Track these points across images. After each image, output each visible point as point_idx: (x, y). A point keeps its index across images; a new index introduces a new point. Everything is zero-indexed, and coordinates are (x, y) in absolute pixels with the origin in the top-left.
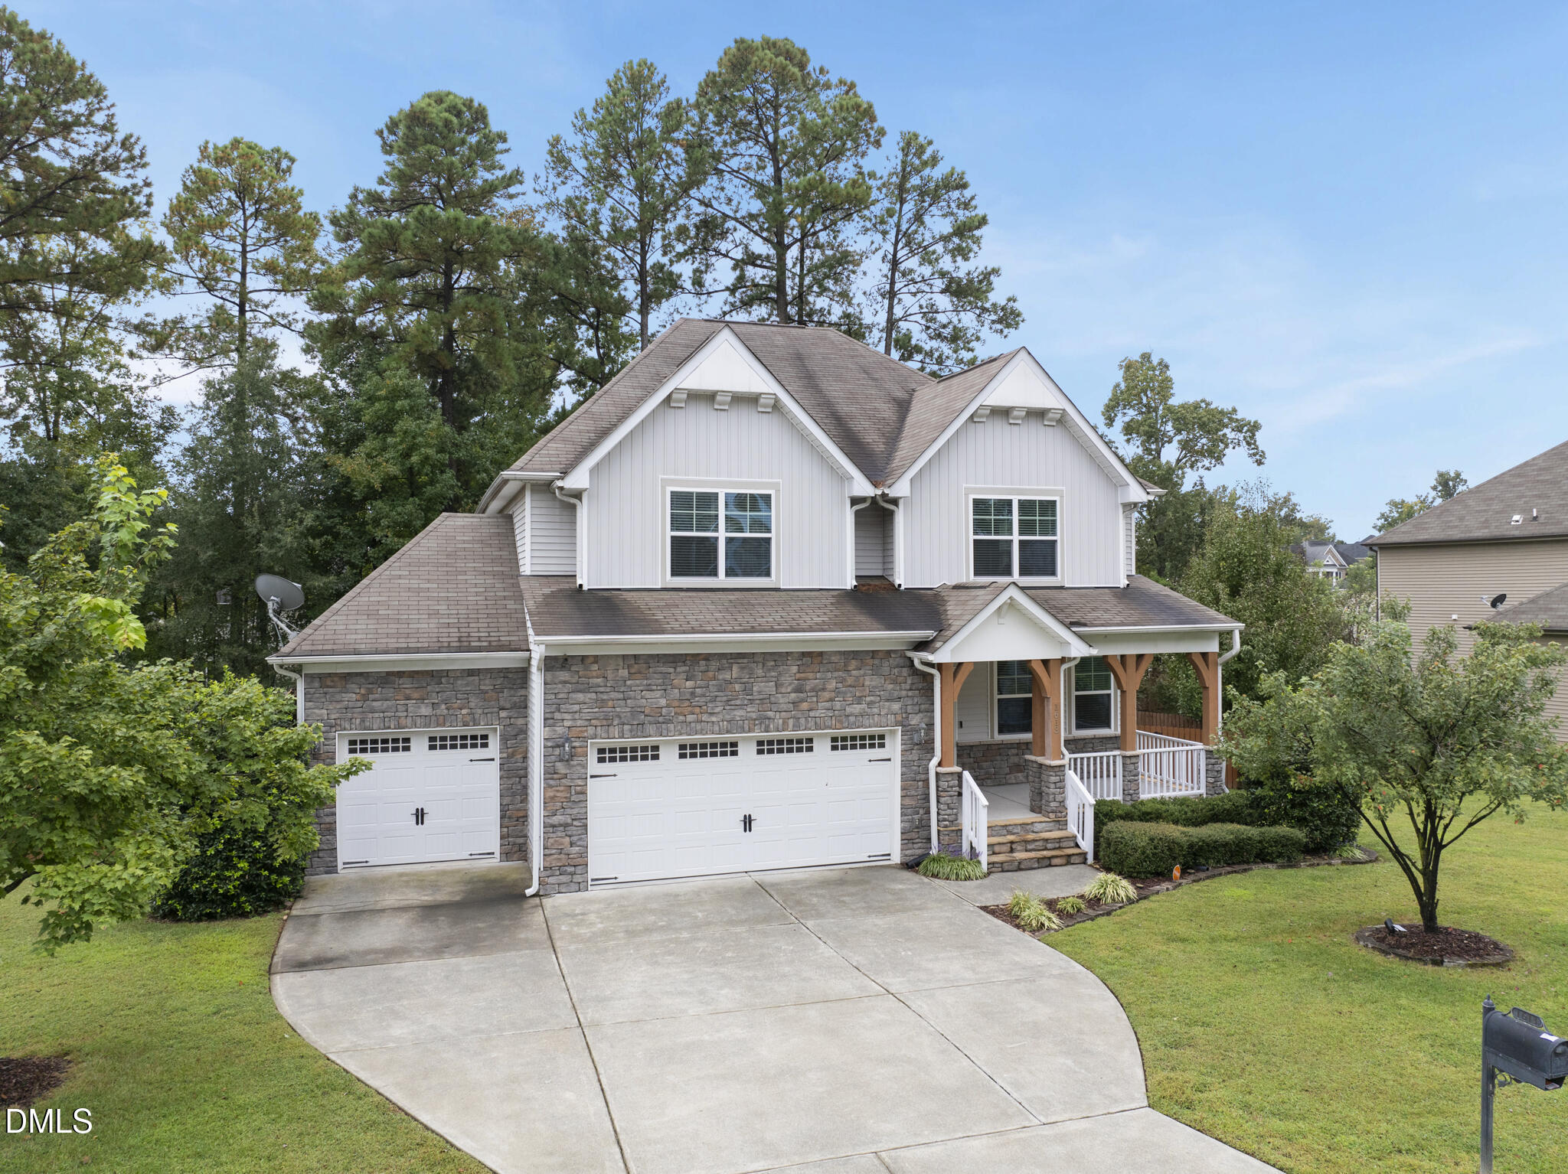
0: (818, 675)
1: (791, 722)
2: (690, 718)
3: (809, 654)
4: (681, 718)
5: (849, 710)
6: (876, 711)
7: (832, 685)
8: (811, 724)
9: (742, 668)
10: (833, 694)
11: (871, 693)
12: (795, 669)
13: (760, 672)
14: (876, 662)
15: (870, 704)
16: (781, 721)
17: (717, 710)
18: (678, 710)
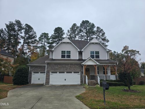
0: (72, 66)
1: (69, 70)
5: (75, 69)
6: (78, 69)
14: (78, 65)
18: (59, 68)
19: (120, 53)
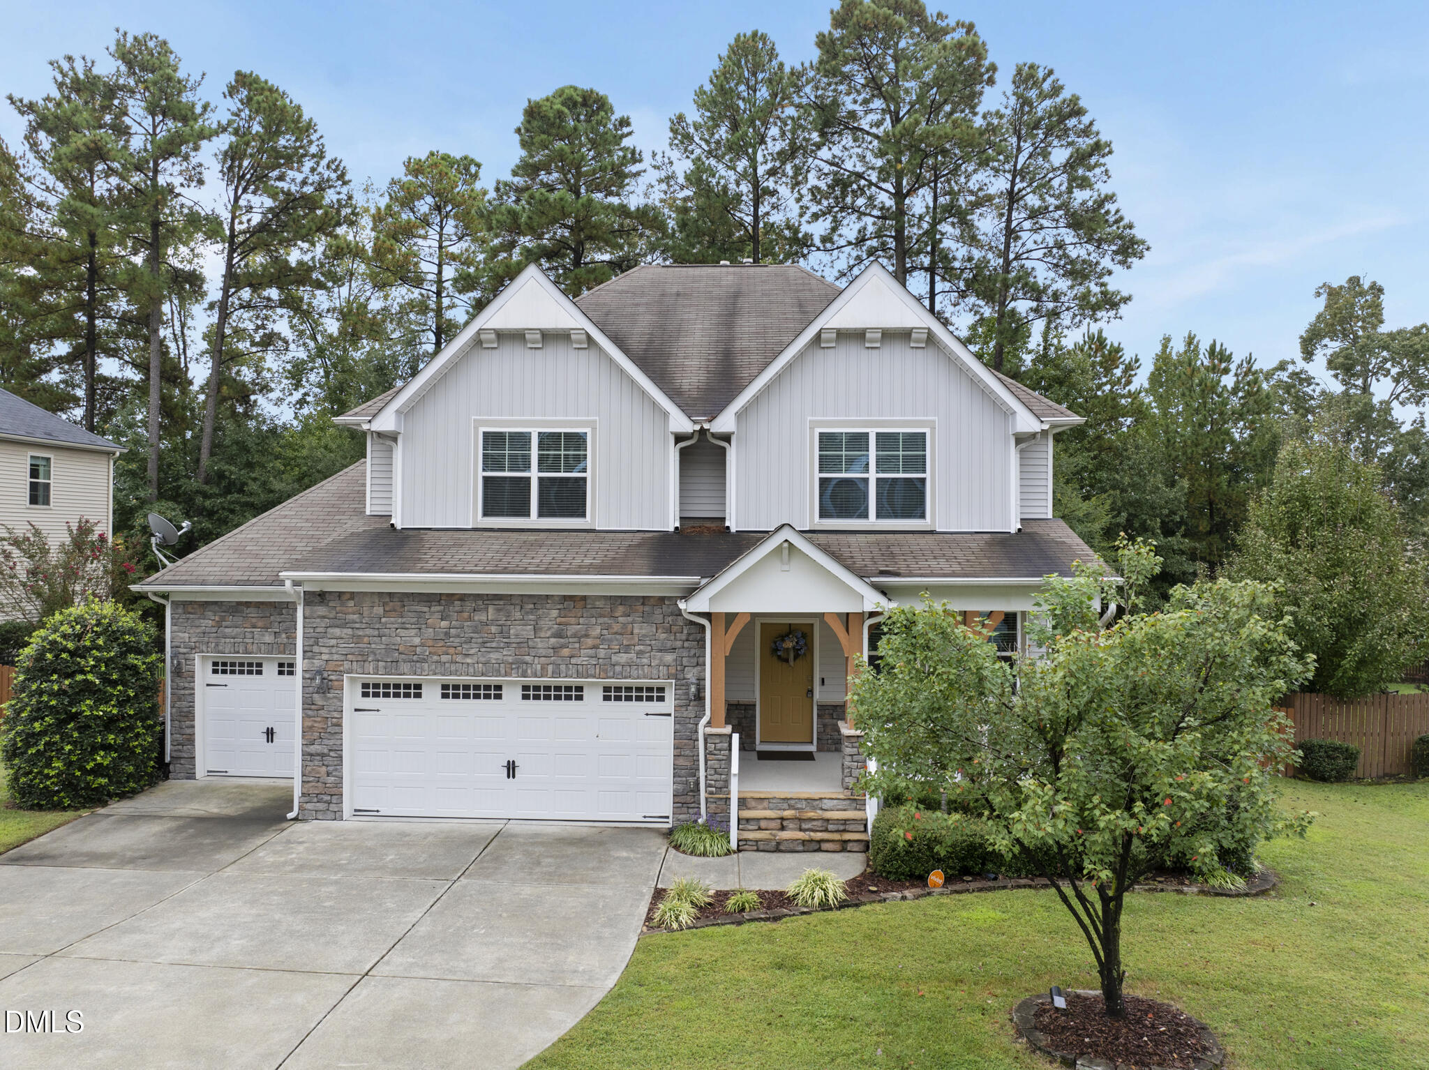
0: (581, 620)
1: (550, 668)
2: (444, 658)
3: (571, 598)
4: (435, 658)
5: (614, 658)
6: (645, 661)
7: (597, 631)
8: (573, 670)
9: (499, 610)
10: (598, 641)
11: (641, 641)
12: (555, 613)
13: (518, 615)
14: (647, 608)
15: (640, 653)
16: (539, 667)
17: (472, 652)
18: (432, 649)
19: (1282, 366)
